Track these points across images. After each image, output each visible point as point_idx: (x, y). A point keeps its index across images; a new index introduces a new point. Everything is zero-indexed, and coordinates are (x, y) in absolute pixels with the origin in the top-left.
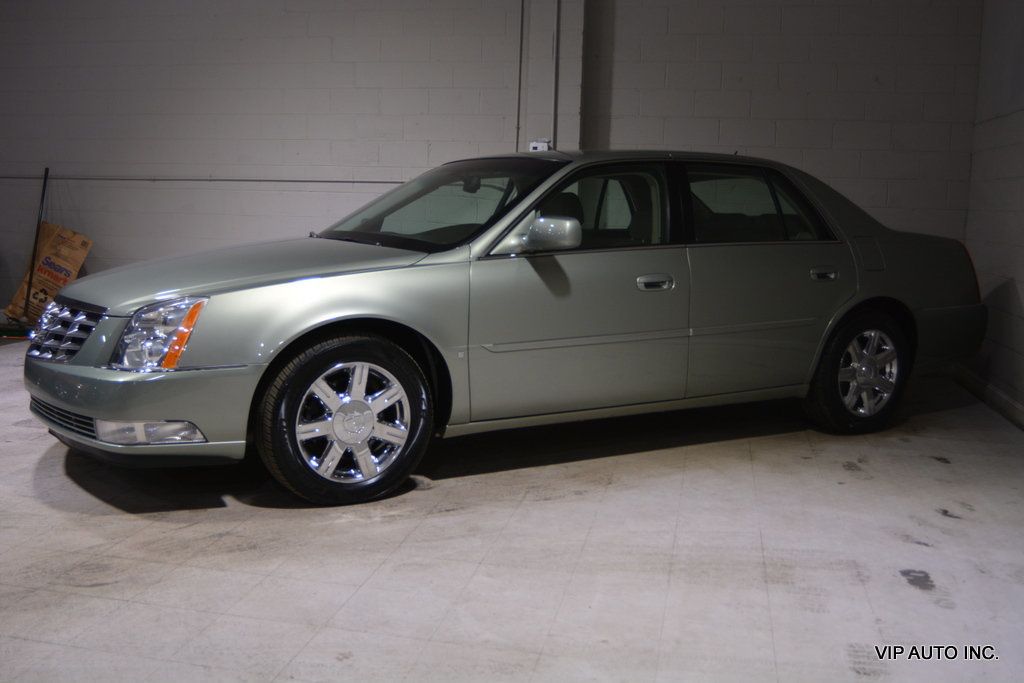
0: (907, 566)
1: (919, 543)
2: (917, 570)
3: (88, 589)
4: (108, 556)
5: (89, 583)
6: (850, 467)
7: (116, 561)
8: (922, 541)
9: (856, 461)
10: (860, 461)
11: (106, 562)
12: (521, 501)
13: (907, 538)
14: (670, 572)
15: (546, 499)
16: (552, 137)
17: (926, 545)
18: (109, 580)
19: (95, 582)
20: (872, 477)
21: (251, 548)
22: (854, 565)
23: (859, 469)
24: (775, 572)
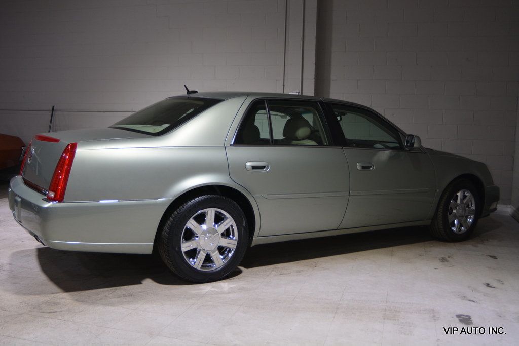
0: (460, 312)
1: (470, 300)
2: (465, 314)
3: (48, 314)
4: (60, 298)
5: (48, 311)
6: (443, 260)
7: (63, 301)
8: (472, 299)
9: (446, 257)
10: (449, 257)
11: (58, 301)
12: (268, 275)
13: (464, 298)
14: (336, 313)
15: (281, 274)
16: (300, 90)
17: (474, 302)
18: (58, 310)
19: (51, 311)
20: (453, 266)
21: (129, 296)
22: (433, 311)
23: (447, 262)
24: (390, 314)
